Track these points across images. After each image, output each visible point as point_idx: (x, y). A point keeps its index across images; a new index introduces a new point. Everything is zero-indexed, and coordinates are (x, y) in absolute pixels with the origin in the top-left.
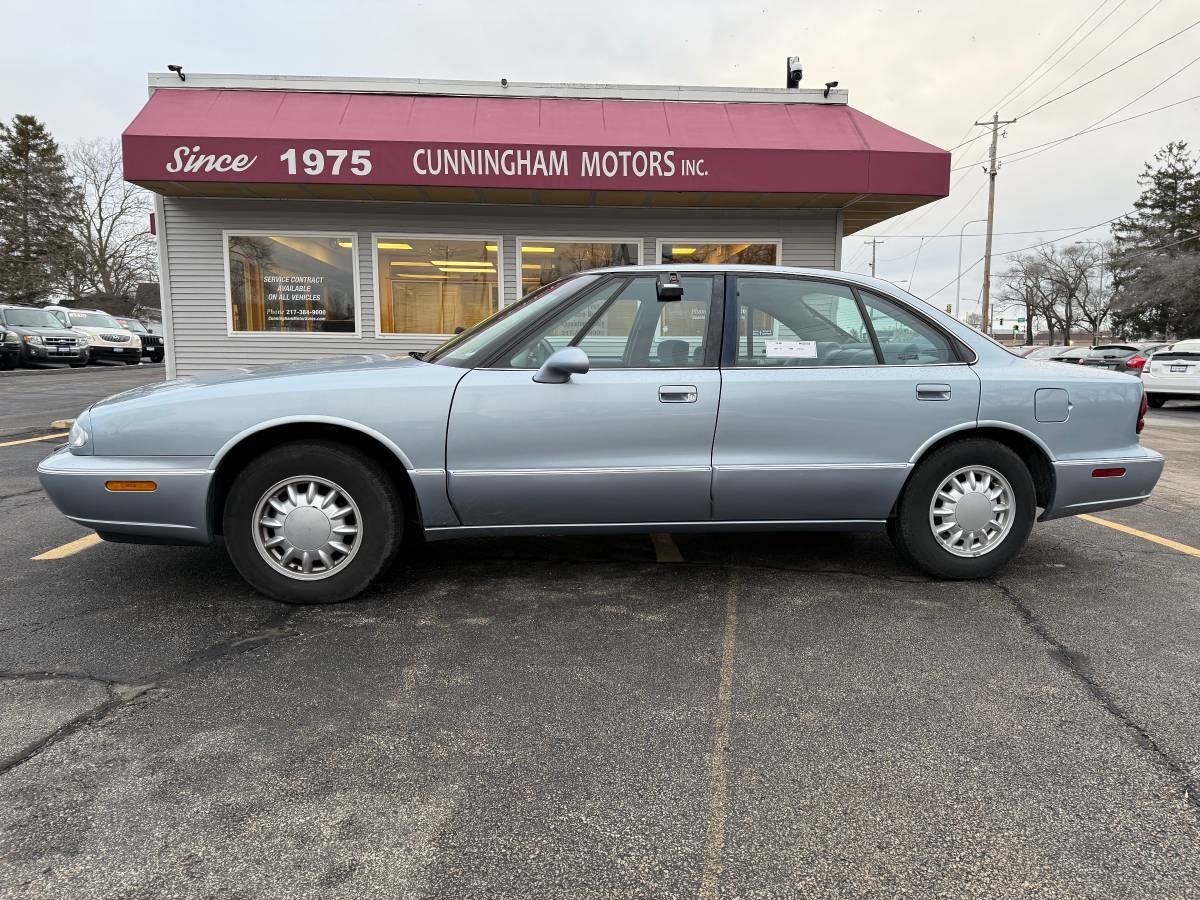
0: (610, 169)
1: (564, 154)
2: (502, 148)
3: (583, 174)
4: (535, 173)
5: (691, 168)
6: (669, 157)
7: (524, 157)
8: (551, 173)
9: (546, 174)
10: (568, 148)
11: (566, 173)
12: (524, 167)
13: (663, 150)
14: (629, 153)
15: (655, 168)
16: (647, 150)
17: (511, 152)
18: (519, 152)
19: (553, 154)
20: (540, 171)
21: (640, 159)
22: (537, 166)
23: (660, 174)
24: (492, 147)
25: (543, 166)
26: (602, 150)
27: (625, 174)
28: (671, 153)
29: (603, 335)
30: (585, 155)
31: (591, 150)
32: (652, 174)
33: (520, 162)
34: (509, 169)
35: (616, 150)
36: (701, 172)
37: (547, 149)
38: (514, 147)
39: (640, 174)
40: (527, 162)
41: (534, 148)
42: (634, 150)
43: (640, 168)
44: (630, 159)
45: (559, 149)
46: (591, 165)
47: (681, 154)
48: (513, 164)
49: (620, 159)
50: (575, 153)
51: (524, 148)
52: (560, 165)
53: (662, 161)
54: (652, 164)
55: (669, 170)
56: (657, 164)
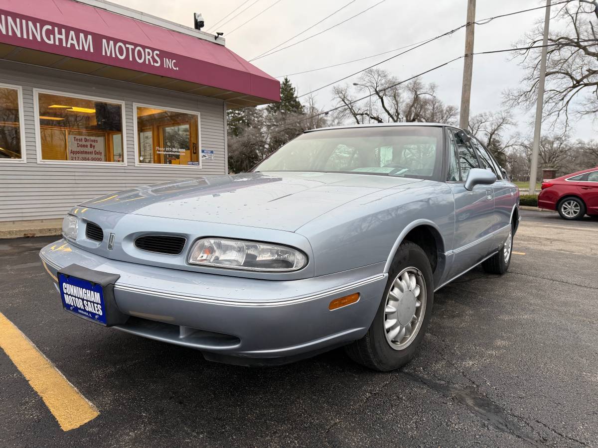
0: (121, 54)
1: (90, 37)
2: (43, 23)
3: (104, 54)
4: (69, 46)
5: (169, 64)
6: (157, 54)
7: (60, 33)
8: (81, 48)
9: (77, 48)
10: (93, 34)
11: (92, 50)
12: (60, 40)
13: (153, 50)
14: (133, 47)
15: (149, 59)
16: (144, 47)
17: (50, 27)
18: (56, 29)
19: (82, 35)
20: (72, 45)
21: (139, 52)
22: (70, 41)
23: (152, 64)
24: (35, 21)
25: (75, 42)
26: (116, 41)
27: (131, 59)
28: (158, 52)
29: (101, 161)
30: (104, 41)
31: (109, 39)
32: (147, 63)
33: (57, 36)
34: (49, 39)
35: (125, 43)
36: (175, 67)
37: (78, 31)
38: (53, 24)
39: (141, 61)
40: (63, 37)
41: (68, 29)
42: (136, 45)
43: (140, 57)
44: (133, 50)
45: (86, 33)
46: (109, 49)
47: (163, 54)
48: (52, 36)
49: (127, 49)
50: (98, 39)
51: (60, 27)
52: (87, 44)
53: (153, 57)
54: (147, 57)
55: (157, 62)
56: (150, 57)
